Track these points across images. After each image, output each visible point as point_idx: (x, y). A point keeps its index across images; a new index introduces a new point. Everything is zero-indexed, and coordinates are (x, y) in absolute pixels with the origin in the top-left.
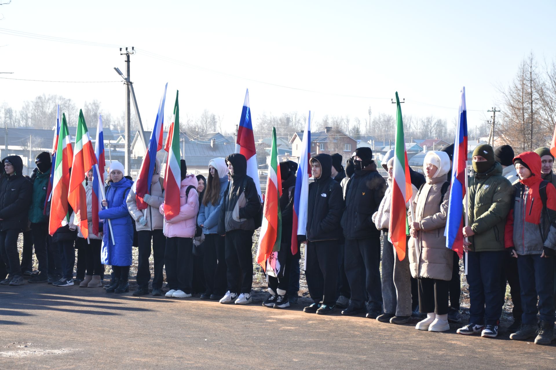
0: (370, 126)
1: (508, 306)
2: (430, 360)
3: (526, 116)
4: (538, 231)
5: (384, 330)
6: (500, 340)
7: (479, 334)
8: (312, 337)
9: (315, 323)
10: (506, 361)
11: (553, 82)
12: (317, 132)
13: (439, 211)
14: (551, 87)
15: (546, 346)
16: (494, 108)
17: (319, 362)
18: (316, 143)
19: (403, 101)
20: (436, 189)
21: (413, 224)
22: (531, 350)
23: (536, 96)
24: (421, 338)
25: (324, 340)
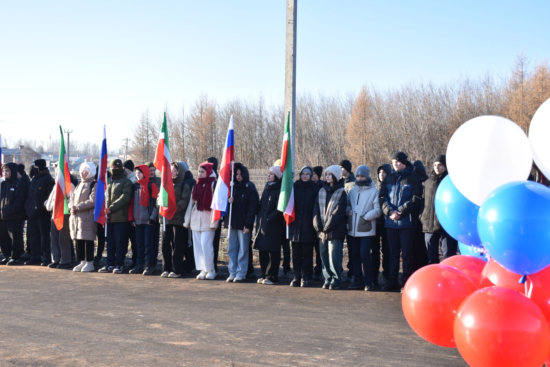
0: (50, 146)
1: (129, 254)
2: (80, 289)
3: (145, 144)
4: (147, 210)
5: (52, 273)
6: (124, 274)
7: (111, 272)
8: (2, 280)
9: (5, 271)
10: (126, 286)
11: (159, 125)
12: (14, 148)
13: (89, 199)
14: (158, 128)
15: (149, 276)
16: (127, 138)
17: (6, 296)
18: (13, 155)
19: (71, 131)
20: (87, 185)
21: (72, 207)
22: (141, 279)
23: (150, 132)
24: (76, 276)
25: (11, 282)
